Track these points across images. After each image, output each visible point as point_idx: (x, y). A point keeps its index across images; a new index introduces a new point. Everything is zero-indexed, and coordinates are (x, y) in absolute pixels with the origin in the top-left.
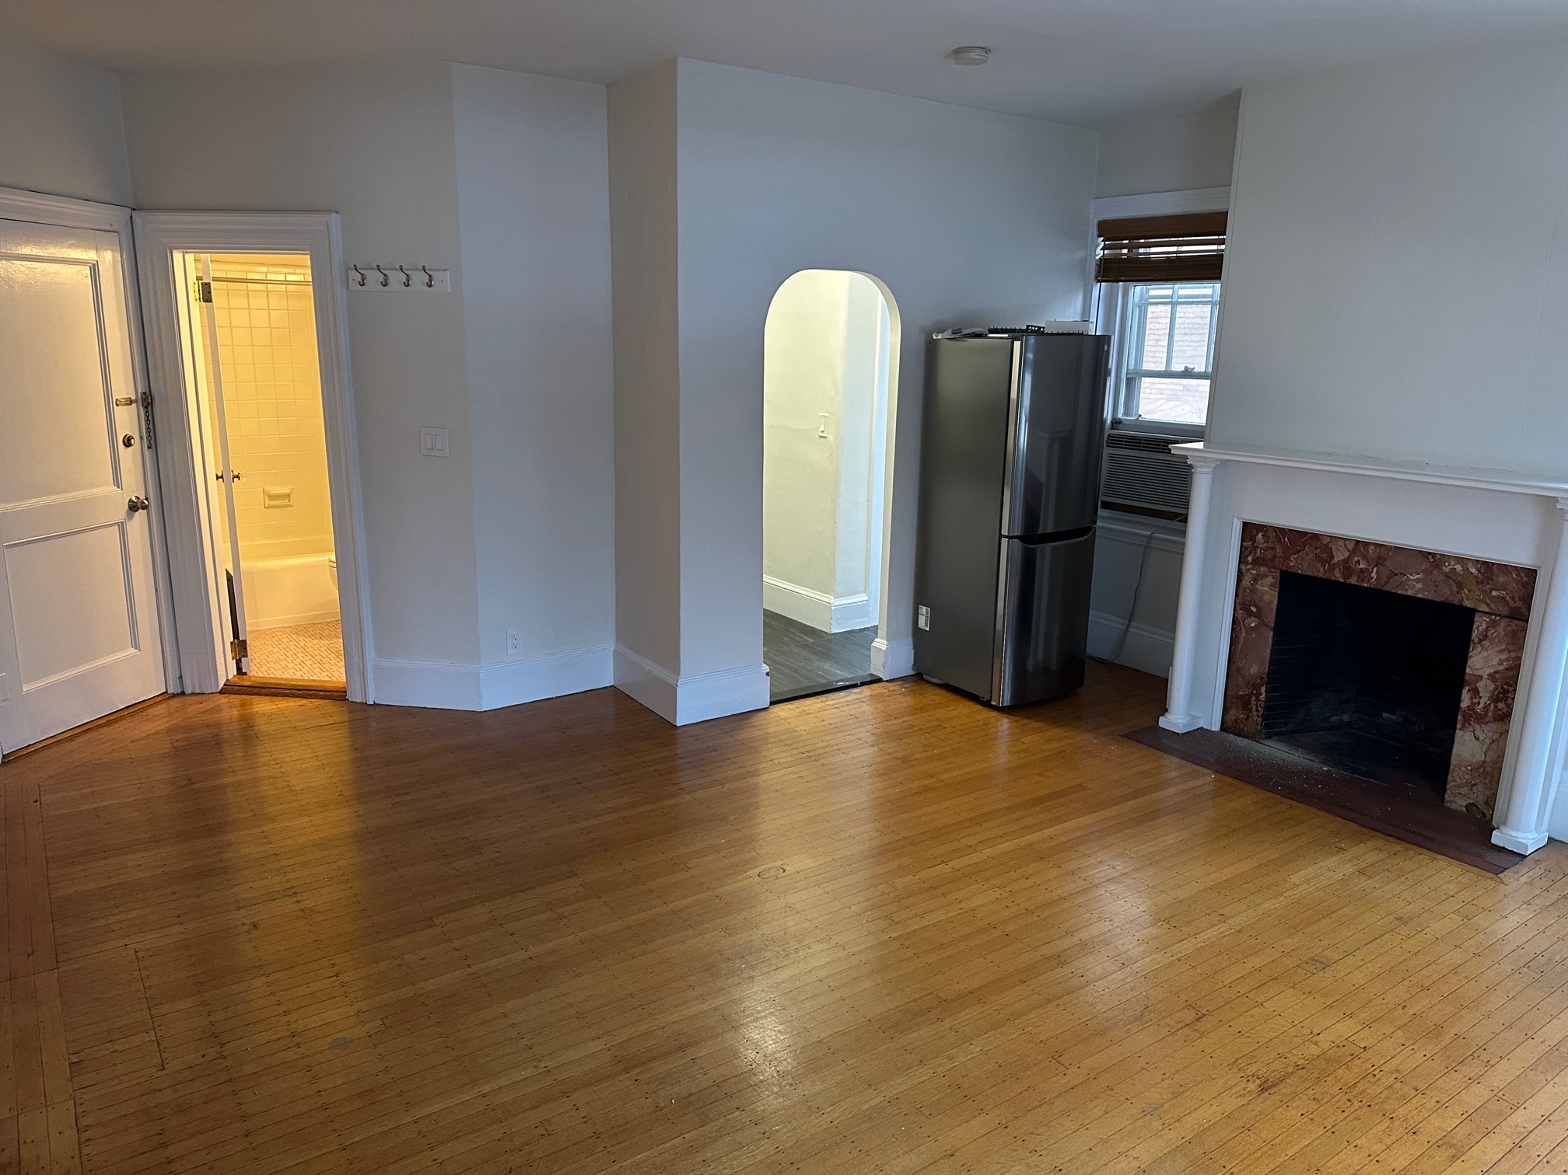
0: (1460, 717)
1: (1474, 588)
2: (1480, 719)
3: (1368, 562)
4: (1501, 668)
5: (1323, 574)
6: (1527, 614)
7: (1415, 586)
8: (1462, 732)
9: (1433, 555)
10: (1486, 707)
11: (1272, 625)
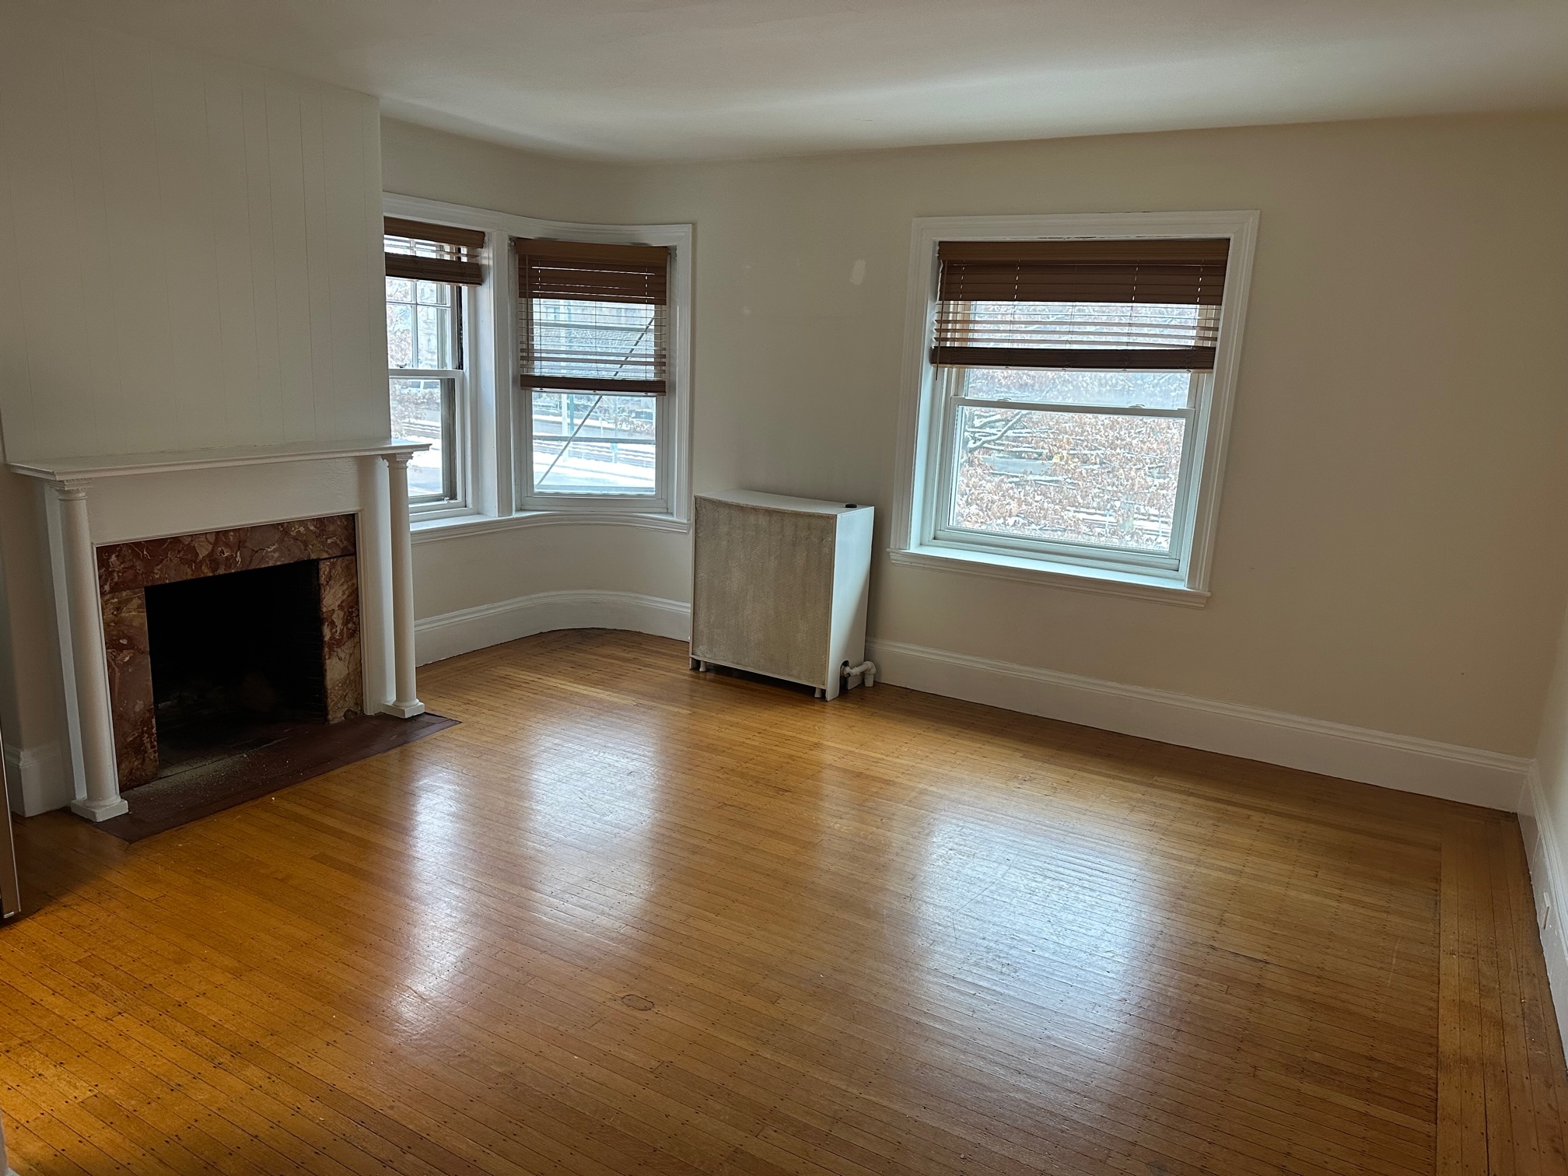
0: (326, 649)
1: (315, 542)
2: (339, 643)
3: (231, 548)
4: (345, 597)
5: (192, 575)
6: (354, 550)
7: (274, 556)
8: (330, 660)
9: (282, 524)
10: (342, 631)
11: (148, 649)
